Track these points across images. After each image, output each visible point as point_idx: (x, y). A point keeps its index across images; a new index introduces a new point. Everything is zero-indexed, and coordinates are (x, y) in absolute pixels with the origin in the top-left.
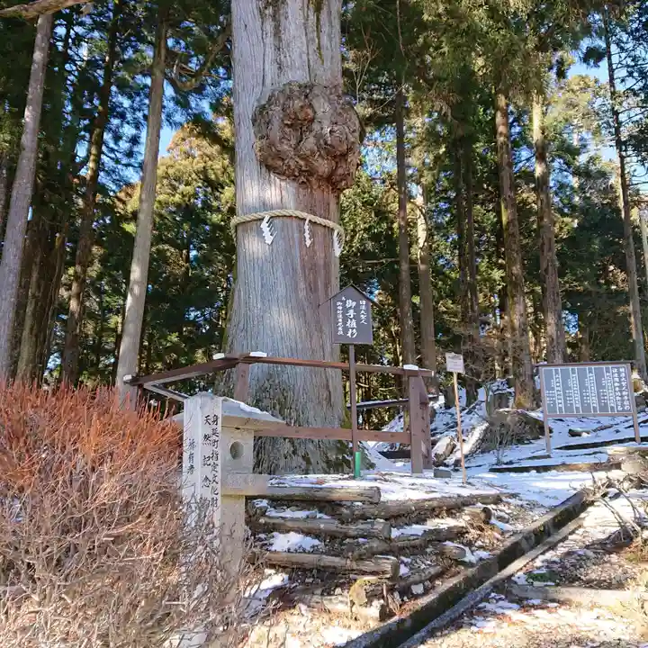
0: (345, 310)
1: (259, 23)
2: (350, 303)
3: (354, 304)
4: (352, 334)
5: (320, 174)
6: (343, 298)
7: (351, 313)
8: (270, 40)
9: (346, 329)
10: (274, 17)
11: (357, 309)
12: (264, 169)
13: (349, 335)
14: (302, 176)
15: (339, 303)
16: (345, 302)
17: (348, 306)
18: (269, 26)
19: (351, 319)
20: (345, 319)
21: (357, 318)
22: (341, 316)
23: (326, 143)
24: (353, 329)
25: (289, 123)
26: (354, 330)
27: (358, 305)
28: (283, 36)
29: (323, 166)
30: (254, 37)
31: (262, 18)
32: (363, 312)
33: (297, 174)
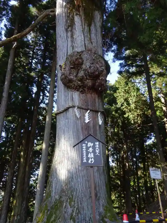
0: (87, 148)
1: (65, 34)
2: (90, 144)
3: (92, 144)
4: (91, 162)
5: (88, 86)
6: (86, 142)
7: (91, 150)
8: (69, 39)
9: (88, 159)
10: (71, 31)
11: (94, 147)
12: (66, 88)
13: (90, 162)
14: (81, 88)
15: (84, 145)
16: (87, 145)
17: (89, 146)
18: (69, 34)
19: (91, 153)
20: (87, 153)
21: (94, 152)
22: (85, 152)
23: (88, 73)
24: (91, 158)
25: (72, 67)
26: (93, 159)
27: (94, 145)
28: (74, 37)
29: (89, 83)
30: (64, 39)
31: (67, 32)
32: (97, 148)
33: (78, 88)
